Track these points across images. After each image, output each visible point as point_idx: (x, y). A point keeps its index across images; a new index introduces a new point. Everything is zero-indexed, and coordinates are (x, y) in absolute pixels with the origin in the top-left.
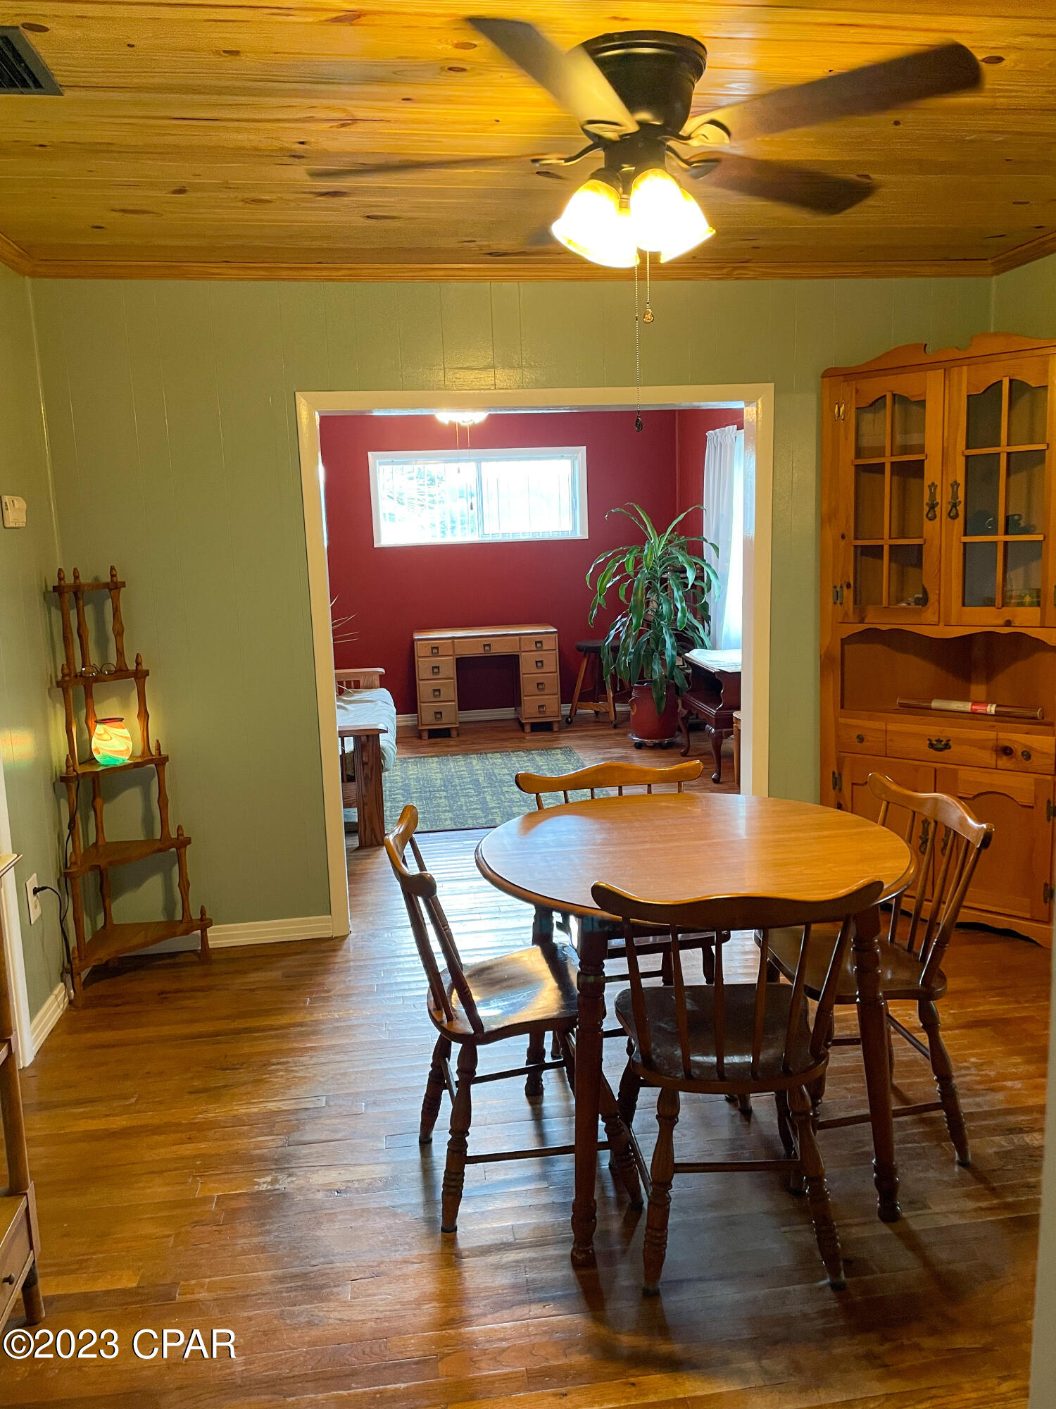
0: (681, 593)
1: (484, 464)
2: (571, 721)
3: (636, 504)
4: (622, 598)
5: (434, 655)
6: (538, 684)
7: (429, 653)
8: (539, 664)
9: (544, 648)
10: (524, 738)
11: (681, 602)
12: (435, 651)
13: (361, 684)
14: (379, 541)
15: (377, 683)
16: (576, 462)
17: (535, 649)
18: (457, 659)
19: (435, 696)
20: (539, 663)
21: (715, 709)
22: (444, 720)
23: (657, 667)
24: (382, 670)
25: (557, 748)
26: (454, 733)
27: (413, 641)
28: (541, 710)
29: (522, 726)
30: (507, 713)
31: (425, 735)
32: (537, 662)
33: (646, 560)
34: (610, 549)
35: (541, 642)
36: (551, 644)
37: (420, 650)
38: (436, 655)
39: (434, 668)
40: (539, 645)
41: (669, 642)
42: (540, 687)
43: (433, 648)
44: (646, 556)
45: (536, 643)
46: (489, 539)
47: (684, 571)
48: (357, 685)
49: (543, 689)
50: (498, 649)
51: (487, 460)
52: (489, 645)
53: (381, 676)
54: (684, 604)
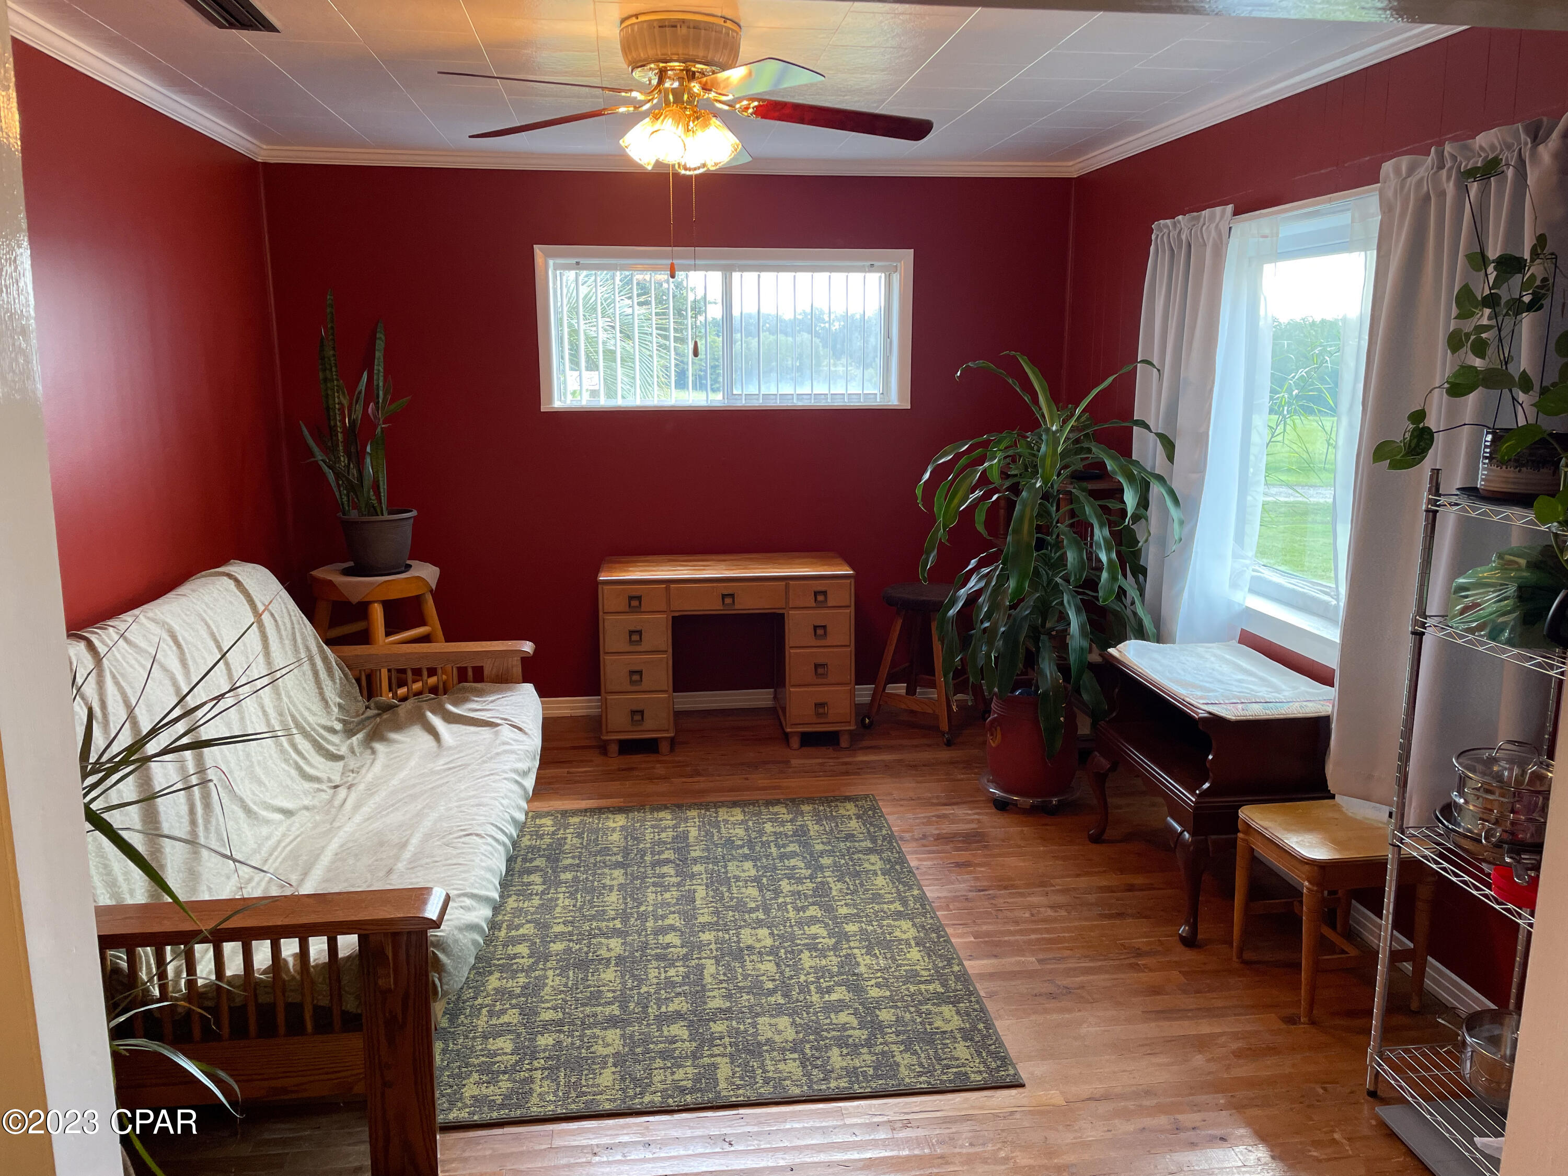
0: (1106, 532)
1: (736, 276)
2: (871, 723)
3: (1023, 354)
4: (980, 528)
5: (633, 610)
6: (817, 666)
7: (624, 606)
8: (820, 632)
9: (830, 603)
10: (787, 762)
11: (1109, 550)
12: (635, 603)
13: (486, 672)
14: (550, 399)
15: (518, 670)
16: (896, 278)
17: (814, 604)
18: (673, 617)
19: (632, 682)
20: (820, 630)
21: (1193, 793)
22: (649, 723)
23: (1048, 668)
24: (528, 647)
25: (848, 799)
26: (664, 747)
27: (596, 584)
28: (821, 711)
29: (786, 737)
30: (760, 698)
31: (614, 748)
32: (815, 628)
33: (1043, 467)
34: (963, 438)
35: (824, 593)
36: (844, 597)
37: (608, 601)
38: (636, 610)
39: (631, 633)
40: (820, 598)
41: (1075, 622)
42: (820, 671)
43: (631, 598)
44: (1045, 455)
45: (816, 594)
46: (741, 403)
47: (1119, 492)
48: (479, 675)
49: (824, 675)
50: (748, 603)
51: (743, 269)
52: (732, 596)
53: (526, 660)
54: (1114, 556)
